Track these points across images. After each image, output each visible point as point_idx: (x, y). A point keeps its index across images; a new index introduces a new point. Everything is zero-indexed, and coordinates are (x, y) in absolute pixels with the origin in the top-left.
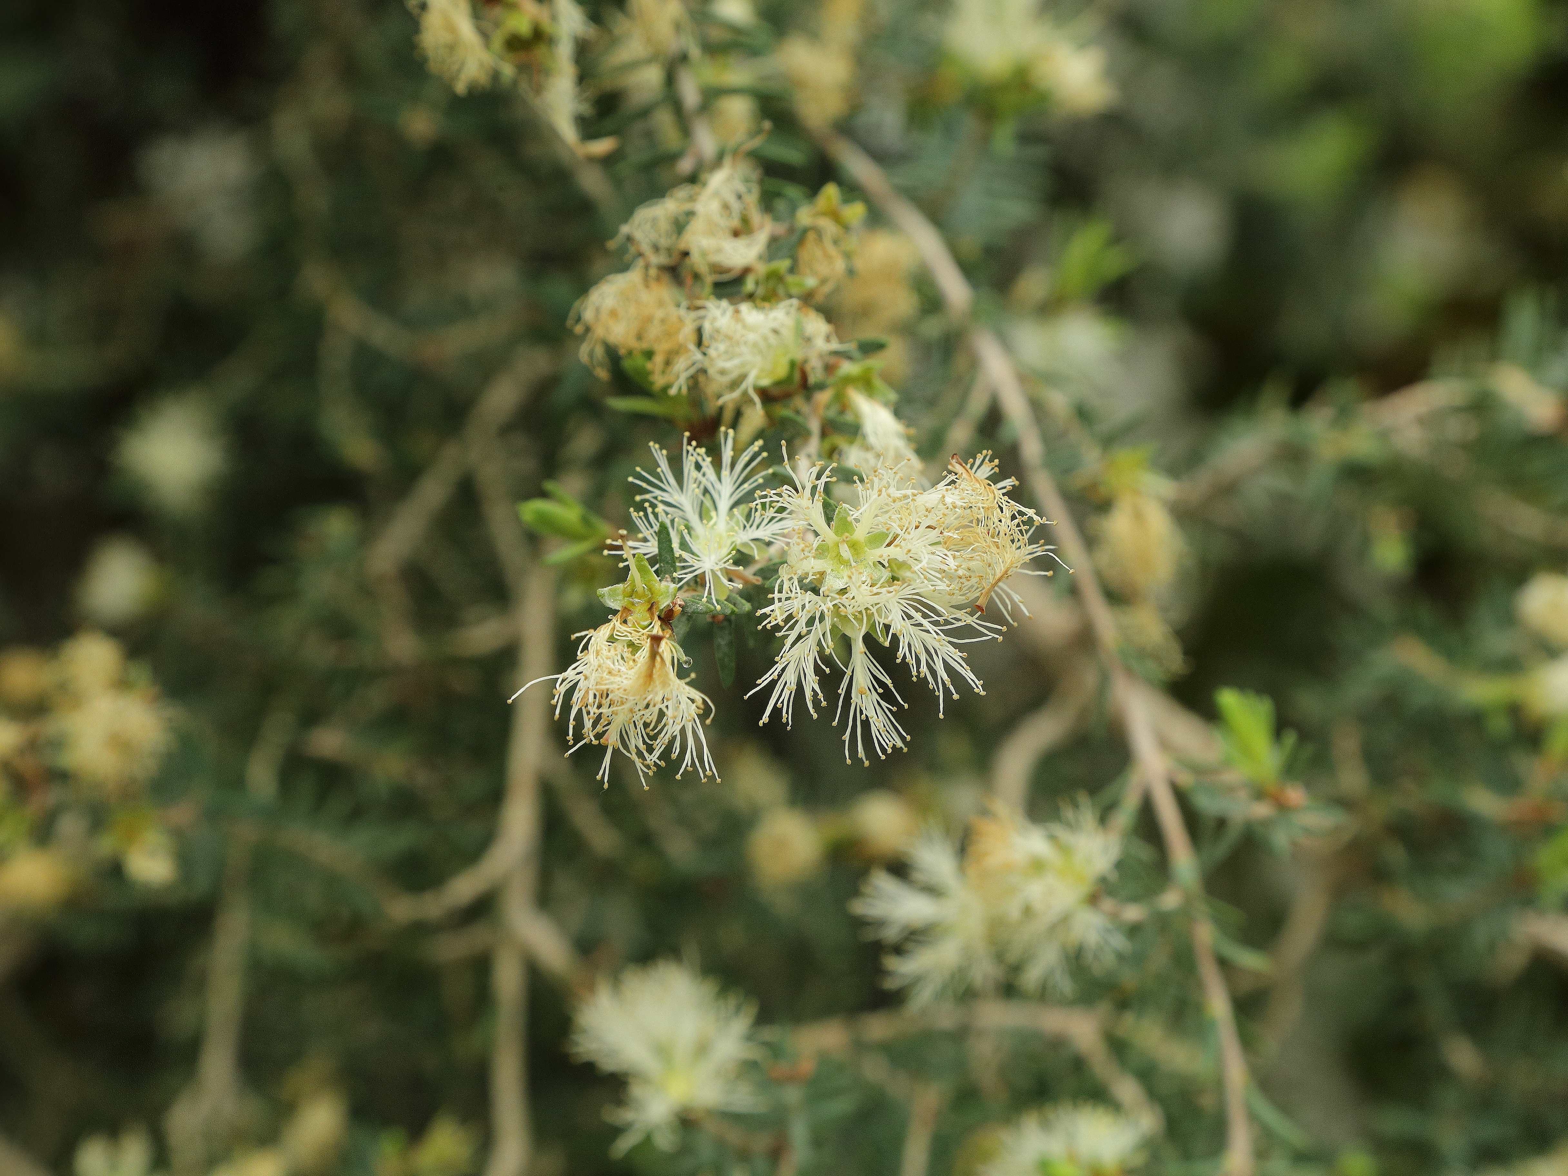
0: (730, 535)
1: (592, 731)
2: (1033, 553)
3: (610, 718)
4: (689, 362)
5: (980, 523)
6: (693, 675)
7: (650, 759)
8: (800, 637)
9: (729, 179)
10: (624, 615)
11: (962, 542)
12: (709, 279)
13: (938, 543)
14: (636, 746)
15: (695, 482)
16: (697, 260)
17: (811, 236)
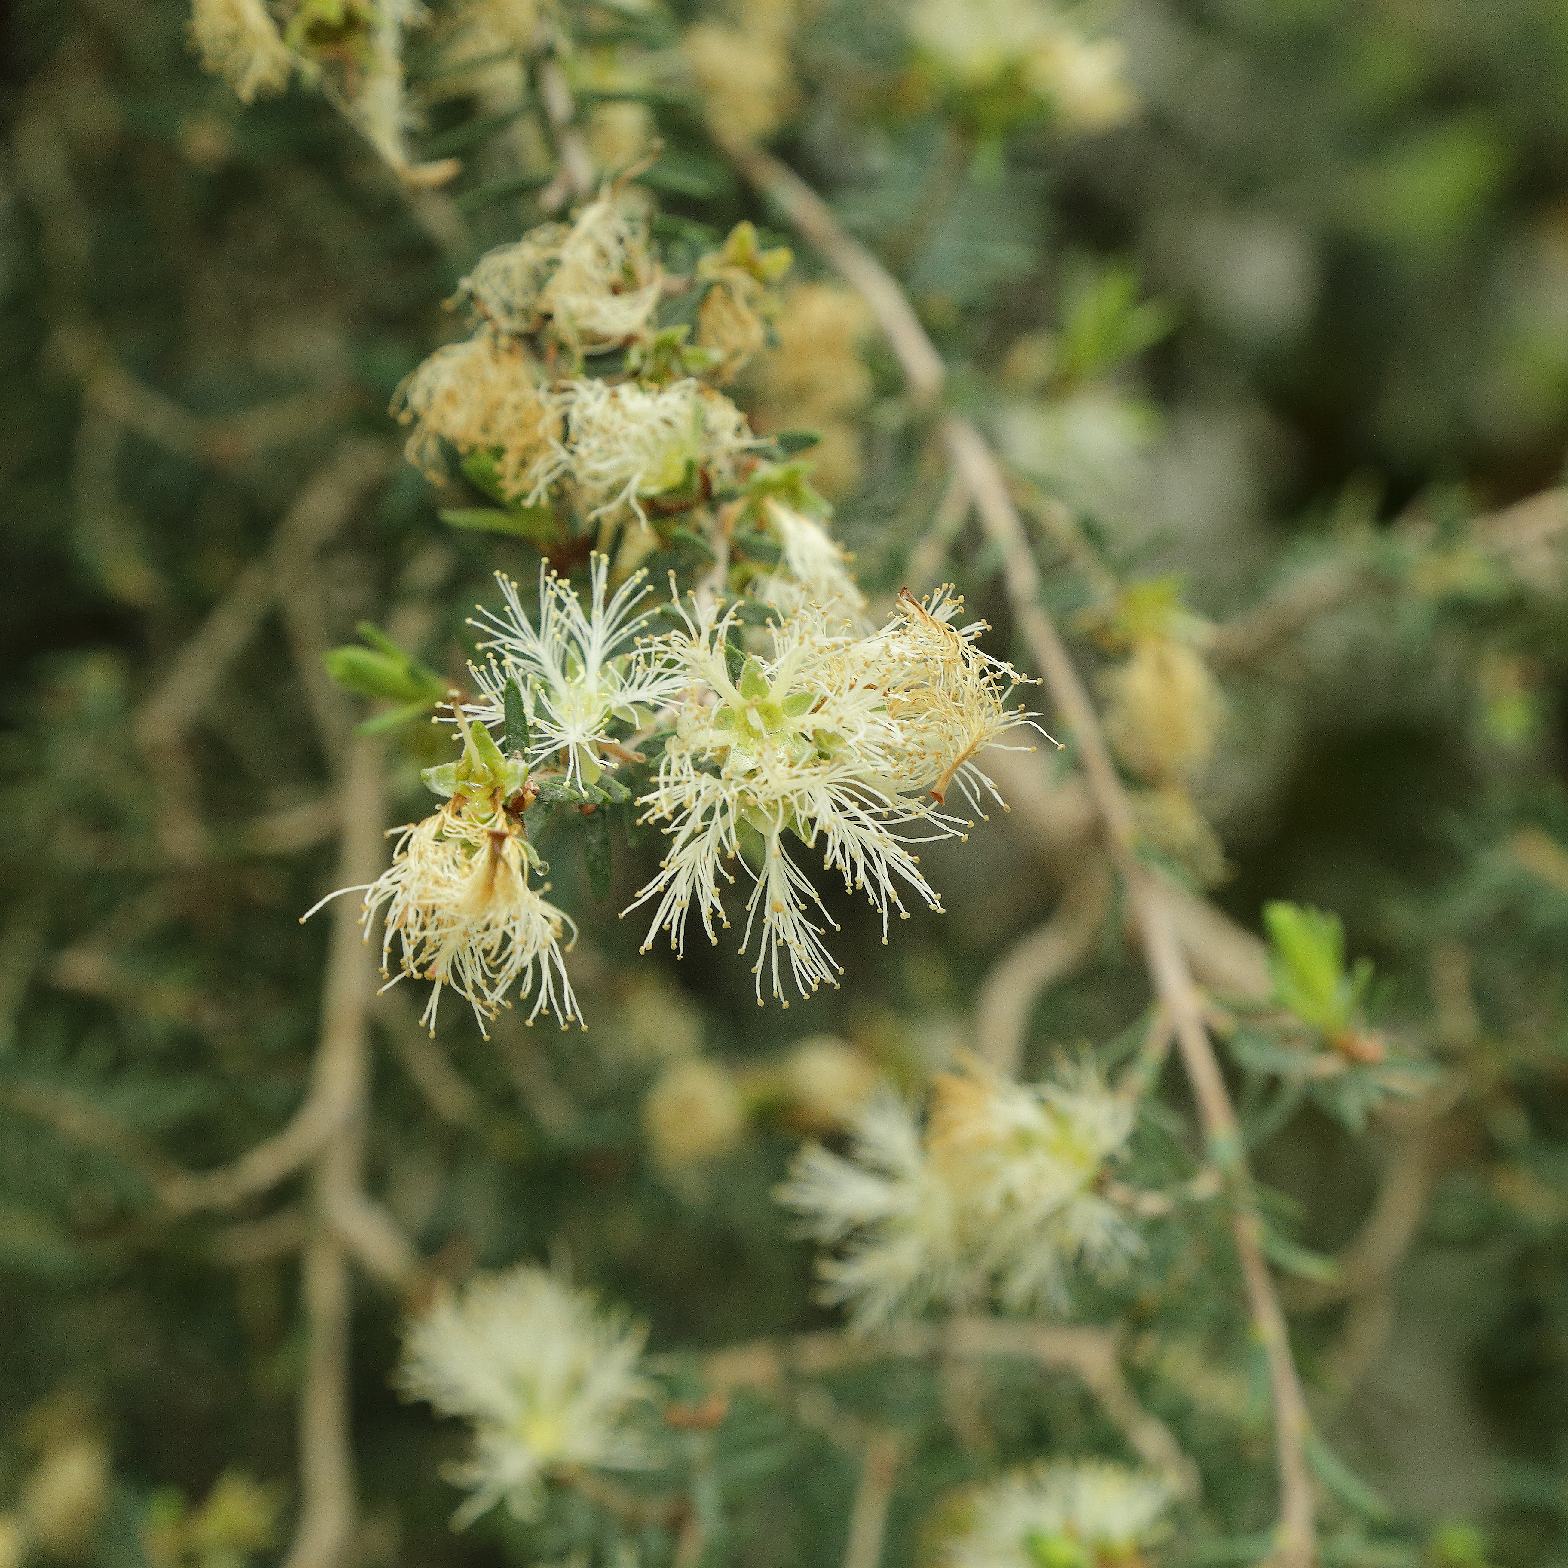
0: (602, 696)
1: (414, 961)
2: (1010, 722)
3: (438, 944)
4: (552, 463)
5: (938, 682)
6: (547, 886)
7: (491, 998)
8: (694, 835)
9: (607, 217)
10: (458, 804)
11: (913, 707)
12: (579, 351)
13: (883, 708)
14: (473, 982)
15: (556, 626)
16: (563, 327)
17: (717, 292)
